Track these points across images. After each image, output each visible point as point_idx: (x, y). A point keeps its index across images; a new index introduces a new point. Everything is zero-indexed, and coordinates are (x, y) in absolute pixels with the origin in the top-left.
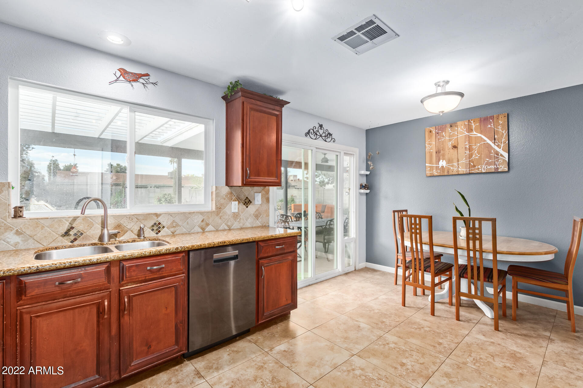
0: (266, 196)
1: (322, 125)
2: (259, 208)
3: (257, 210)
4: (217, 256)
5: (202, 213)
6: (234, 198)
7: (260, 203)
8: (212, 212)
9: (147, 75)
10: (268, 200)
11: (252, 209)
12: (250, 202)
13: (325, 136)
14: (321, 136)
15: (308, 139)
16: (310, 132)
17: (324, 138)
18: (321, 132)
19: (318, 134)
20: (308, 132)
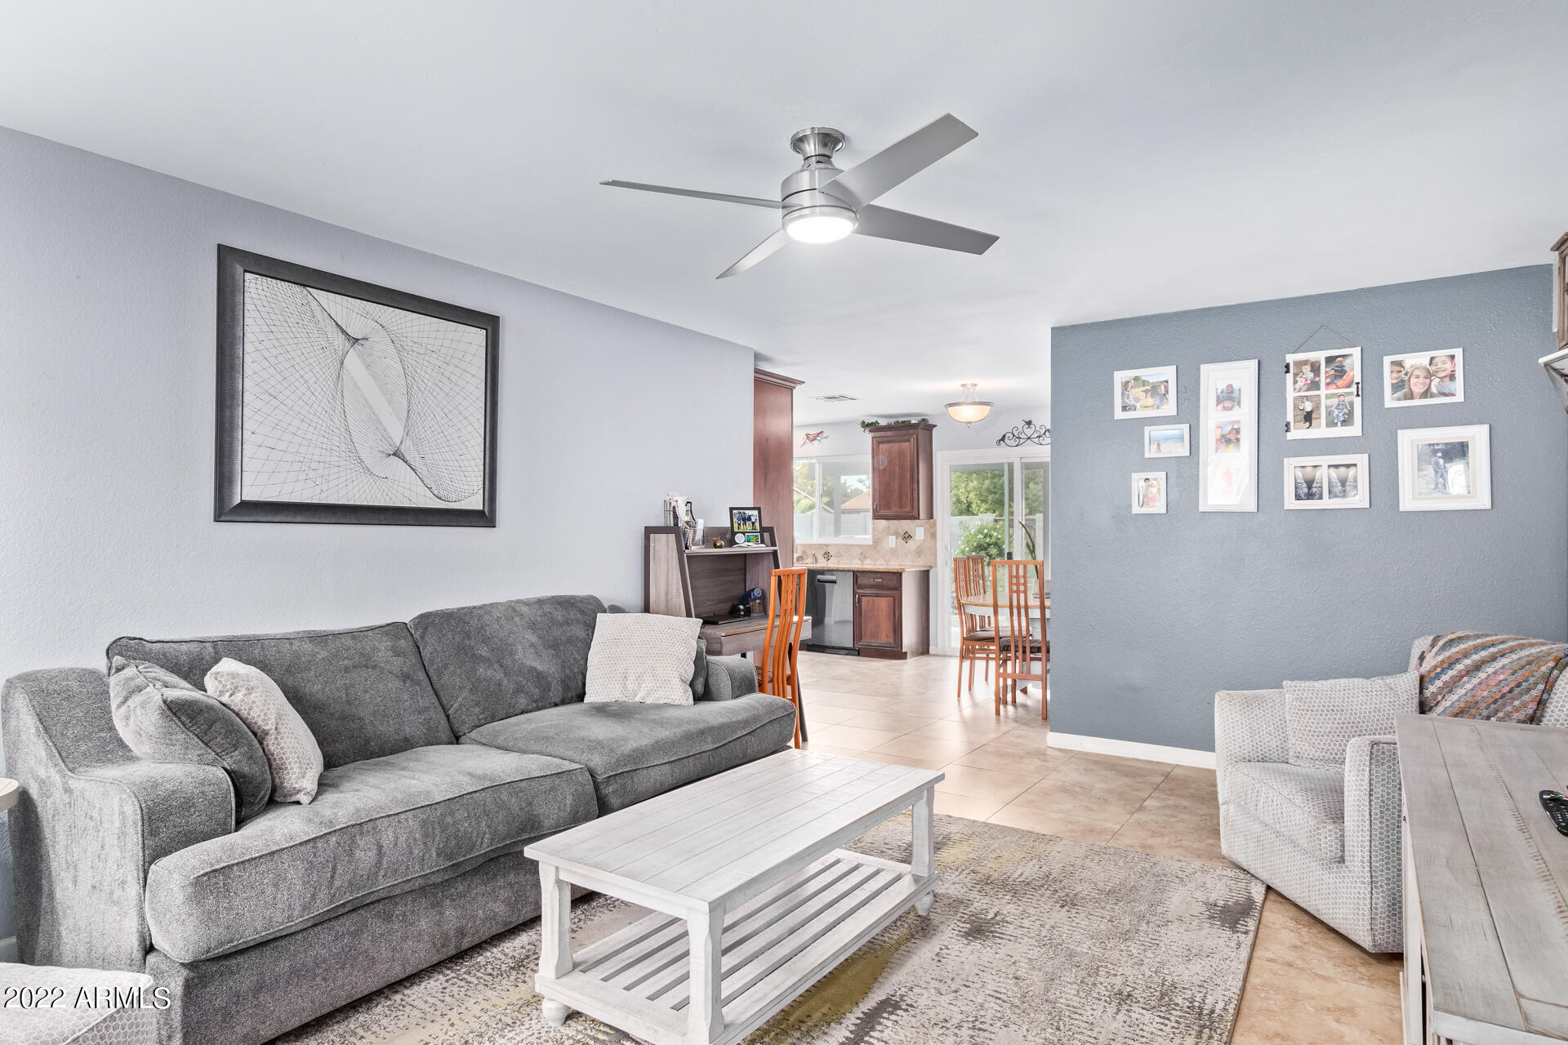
0: (932, 531)
1: (1030, 421)
2: (921, 544)
3: (919, 547)
4: (819, 577)
5: (860, 546)
6: (891, 532)
7: (922, 538)
8: (870, 546)
9: (822, 432)
10: (934, 535)
11: (912, 545)
12: (910, 537)
13: (1039, 437)
14: (1029, 438)
15: (1003, 447)
16: (1006, 438)
17: (1036, 440)
18: (1029, 432)
19: (1023, 436)
20: (1003, 439)
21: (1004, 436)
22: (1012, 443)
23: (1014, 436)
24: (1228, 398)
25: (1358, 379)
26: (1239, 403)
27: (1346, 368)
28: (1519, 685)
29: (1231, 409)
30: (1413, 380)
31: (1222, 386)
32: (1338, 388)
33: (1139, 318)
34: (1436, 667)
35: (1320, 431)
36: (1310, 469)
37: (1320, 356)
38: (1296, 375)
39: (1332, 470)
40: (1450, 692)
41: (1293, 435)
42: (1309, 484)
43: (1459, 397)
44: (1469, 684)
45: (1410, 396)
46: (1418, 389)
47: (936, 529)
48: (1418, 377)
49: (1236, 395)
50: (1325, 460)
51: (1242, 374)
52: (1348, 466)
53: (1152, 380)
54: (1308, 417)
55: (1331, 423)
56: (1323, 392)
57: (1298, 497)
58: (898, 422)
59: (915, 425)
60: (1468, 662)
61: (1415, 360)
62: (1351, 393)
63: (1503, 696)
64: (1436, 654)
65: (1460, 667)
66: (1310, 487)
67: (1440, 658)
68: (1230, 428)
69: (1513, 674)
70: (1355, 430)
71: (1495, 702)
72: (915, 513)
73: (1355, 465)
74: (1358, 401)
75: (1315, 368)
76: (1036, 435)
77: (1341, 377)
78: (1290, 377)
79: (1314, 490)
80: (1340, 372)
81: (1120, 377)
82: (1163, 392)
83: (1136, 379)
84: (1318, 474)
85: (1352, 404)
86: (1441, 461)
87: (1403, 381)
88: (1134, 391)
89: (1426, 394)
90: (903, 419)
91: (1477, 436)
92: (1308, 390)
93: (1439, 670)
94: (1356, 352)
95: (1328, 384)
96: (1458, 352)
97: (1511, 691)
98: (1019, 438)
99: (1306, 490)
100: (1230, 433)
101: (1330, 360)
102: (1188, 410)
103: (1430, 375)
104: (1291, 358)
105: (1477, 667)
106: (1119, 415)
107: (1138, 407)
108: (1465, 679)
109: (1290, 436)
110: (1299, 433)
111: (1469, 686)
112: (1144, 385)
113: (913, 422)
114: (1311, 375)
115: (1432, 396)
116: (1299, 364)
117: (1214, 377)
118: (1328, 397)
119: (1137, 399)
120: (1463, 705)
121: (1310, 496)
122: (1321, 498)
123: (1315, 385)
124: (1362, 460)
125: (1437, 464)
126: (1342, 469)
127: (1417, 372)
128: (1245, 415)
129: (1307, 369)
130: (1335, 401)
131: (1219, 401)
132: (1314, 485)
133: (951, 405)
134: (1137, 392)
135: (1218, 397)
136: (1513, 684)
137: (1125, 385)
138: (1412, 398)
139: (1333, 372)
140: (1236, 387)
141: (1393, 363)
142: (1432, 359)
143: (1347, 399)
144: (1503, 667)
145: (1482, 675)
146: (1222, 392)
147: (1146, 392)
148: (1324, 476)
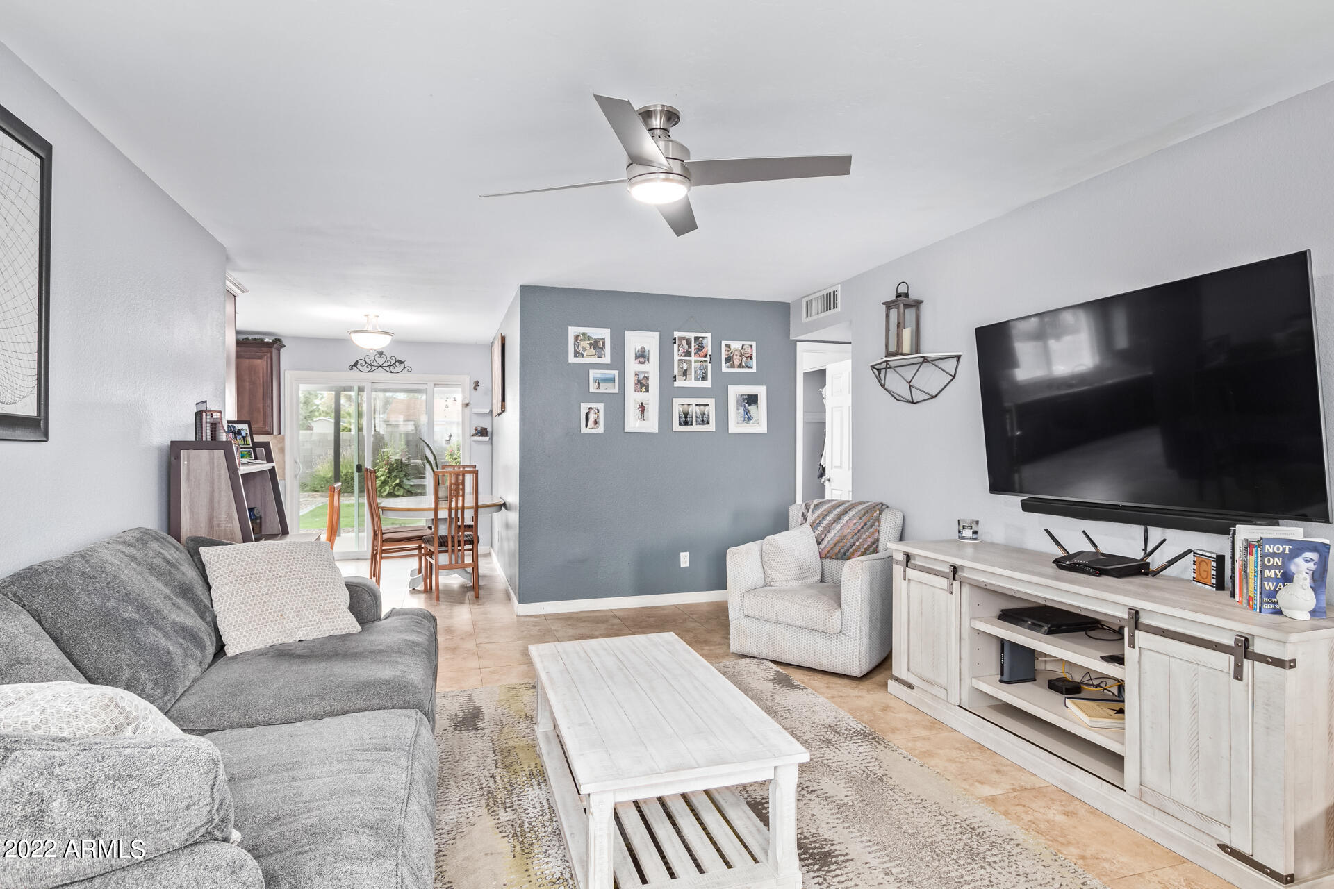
0: (280, 445)
1: (382, 352)
10: (282, 450)
13: (390, 366)
14: (381, 366)
15: (355, 374)
16: (359, 364)
17: (387, 369)
18: (381, 361)
19: (375, 364)
20: (356, 365)
21: (357, 362)
22: (364, 369)
23: (366, 363)
24: (642, 356)
25: (710, 353)
26: (648, 361)
27: (704, 345)
28: (865, 524)
29: (643, 363)
30: (735, 357)
31: (639, 347)
32: (700, 356)
33: (585, 290)
34: (816, 520)
35: (691, 383)
36: (686, 406)
37: (691, 335)
38: (679, 346)
39: (697, 407)
40: (828, 532)
41: (678, 384)
42: (686, 415)
43: (754, 370)
44: (837, 527)
45: (733, 366)
46: (737, 363)
47: (284, 444)
48: (736, 355)
49: (646, 354)
50: (694, 401)
51: (649, 341)
52: (705, 405)
53: (595, 337)
54: (685, 373)
55: (697, 379)
56: (693, 358)
57: (680, 424)
58: (247, 339)
59: (268, 343)
60: (832, 515)
61: (736, 345)
62: (706, 361)
63: (859, 531)
64: (812, 513)
65: (829, 518)
66: (686, 417)
67: (816, 515)
68: (643, 376)
69: (861, 518)
70: (708, 384)
71: (856, 534)
72: (268, 428)
73: (708, 405)
74: (710, 366)
75: (689, 343)
76: (386, 364)
77: (702, 350)
78: (676, 346)
79: (688, 419)
80: (701, 348)
81: (573, 331)
82: (601, 346)
83: (584, 334)
84: (690, 409)
85: (706, 367)
86: (747, 405)
87: (730, 357)
88: (582, 343)
89: (740, 366)
90: (254, 337)
91: (761, 391)
92: (685, 356)
93: (818, 521)
94: (709, 335)
95: (695, 354)
96: (754, 344)
97: (862, 527)
98: (371, 365)
99: (684, 419)
100: (643, 379)
101: (696, 339)
102: (619, 361)
103: (742, 355)
104: (677, 334)
105: (839, 518)
106: (572, 359)
107: (585, 355)
108: (834, 524)
109: (676, 384)
110: (680, 383)
111: (838, 528)
112: (589, 340)
113: (267, 340)
114: (687, 347)
115: (743, 367)
116: (681, 339)
117: (635, 340)
118: (696, 361)
119: (584, 349)
120: (837, 538)
121: (686, 423)
122: (692, 424)
123: (688, 354)
124: (711, 401)
125: (745, 406)
126: (702, 407)
127: (736, 353)
128: (652, 368)
129: (684, 342)
130: (698, 364)
131: (637, 357)
132: (688, 416)
133: (355, 332)
134: (584, 344)
135: (636, 354)
136: (863, 524)
137: (577, 337)
138: (734, 367)
139: (697, 347)
140: (646, 349)
141: (726, 345)
142: (743, 346)
143: (705, 364)
144: (853, 516)
145: (843, 521)
146: (638, 351)
147: (590, 344)
148: (694, 411)
